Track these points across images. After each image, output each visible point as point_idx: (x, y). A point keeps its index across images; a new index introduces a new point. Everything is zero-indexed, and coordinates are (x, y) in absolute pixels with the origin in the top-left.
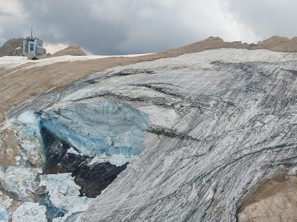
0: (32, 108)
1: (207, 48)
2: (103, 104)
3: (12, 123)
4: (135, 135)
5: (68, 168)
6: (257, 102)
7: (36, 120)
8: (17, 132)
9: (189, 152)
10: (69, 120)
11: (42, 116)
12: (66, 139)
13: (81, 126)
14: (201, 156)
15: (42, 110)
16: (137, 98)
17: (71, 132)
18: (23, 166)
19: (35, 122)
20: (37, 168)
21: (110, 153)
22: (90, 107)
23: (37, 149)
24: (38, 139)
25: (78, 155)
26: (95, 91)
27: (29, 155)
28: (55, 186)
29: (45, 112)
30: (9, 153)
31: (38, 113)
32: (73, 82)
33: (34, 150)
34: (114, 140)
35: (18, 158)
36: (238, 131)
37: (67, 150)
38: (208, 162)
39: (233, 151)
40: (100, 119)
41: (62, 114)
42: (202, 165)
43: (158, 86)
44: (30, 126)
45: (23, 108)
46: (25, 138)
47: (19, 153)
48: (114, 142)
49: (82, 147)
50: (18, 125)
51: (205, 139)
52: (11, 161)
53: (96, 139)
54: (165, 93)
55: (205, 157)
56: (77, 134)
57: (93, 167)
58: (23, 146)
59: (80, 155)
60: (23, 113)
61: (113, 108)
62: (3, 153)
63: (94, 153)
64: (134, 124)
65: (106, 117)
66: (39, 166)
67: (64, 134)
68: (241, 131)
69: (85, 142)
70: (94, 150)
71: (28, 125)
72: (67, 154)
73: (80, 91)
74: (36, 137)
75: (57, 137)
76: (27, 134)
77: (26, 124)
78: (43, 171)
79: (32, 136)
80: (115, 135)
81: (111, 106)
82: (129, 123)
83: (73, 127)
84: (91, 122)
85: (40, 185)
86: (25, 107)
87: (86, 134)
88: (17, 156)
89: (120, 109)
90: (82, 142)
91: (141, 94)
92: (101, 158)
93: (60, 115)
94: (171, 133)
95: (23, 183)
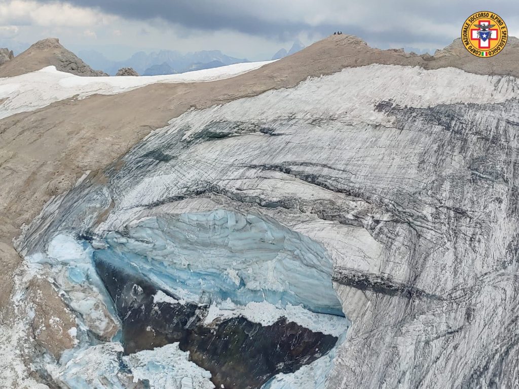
0: (65, 225)
1: (346, 64)
2: (214, 213)
3: (38, 263)
4: (290, 270)
5: (167, 334)
6: (503, 206)
7: (85, 252)
8: (55, 279)
9: (434, 325)
10: (147, 245)
11: (95, 243)
12: (146, 278)
13: (172, 252)
14: (458, 332)
15: (89, 229)
16: (279, 201)
17: (152, 265)
18: (86, 345)
19: (84, 257)
20: (110, 342)
21: (241, 300)
22: (187, 220)
23: (100, 305)
24: (96, 287)
25: (175, 304)
26: (182, 182)
27: (89, 319)
28: (164, 379)
29: (98, 235)
30: (56, 326)
31: (83, 237)
32: (119, 158)
33: (95, 310)
34: (244, 276)
35: (73, 331)
36: (498, 273)
37: (153, 298)
38: (475, 344)
39: (507, 317)
40: (210, 239)
41: (131, 234)
42: (467, 351)
43: (306, 170)
44: (76, 264)
45: (46, 227)
46: (72, 289)
47: (71, 320)
48: (245, 280)
49: (180, 289)
50: (50, 264)
51: (450, 294)
52: (64, 340)
53: (205, 273)
54: (326, 187)
55: (465, 333)
56: (166, 267)
57: (217, 328)
58: (73, 305)
59: (179, 304)
60: (52, 239)
61: (237, 222)
62: (44, 328)
63: (206, 299)
64: (283, 249)
65: (222, 235)
66: (112, 337)
67: (140, 269)
68: (503, 274)
69: (184, 279)
70: (204, 292)
71: (72, 263)
72: (155, 306)
73: (147, 180)
74: (91, 283)
75: (128, 276)
76: (74, 281)
77: (68, 262)
78: (123, 346)
79: (84, 283)
80: (244, 266)
81: (230, 216)
82: (272, 247)
83: (156, 255)
84: (190, 245)
85: (136, 380)
86: (51, 224)
87: (184, 265)
88: (70, 328)
89: (251, 224)
90: (178, 281)
91: (283, 191)
92: (226, 310)
93: (128, 237)
94: (384, 284)
95: (101, 379)
